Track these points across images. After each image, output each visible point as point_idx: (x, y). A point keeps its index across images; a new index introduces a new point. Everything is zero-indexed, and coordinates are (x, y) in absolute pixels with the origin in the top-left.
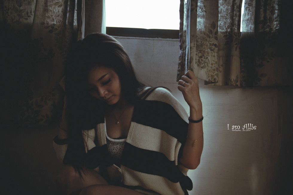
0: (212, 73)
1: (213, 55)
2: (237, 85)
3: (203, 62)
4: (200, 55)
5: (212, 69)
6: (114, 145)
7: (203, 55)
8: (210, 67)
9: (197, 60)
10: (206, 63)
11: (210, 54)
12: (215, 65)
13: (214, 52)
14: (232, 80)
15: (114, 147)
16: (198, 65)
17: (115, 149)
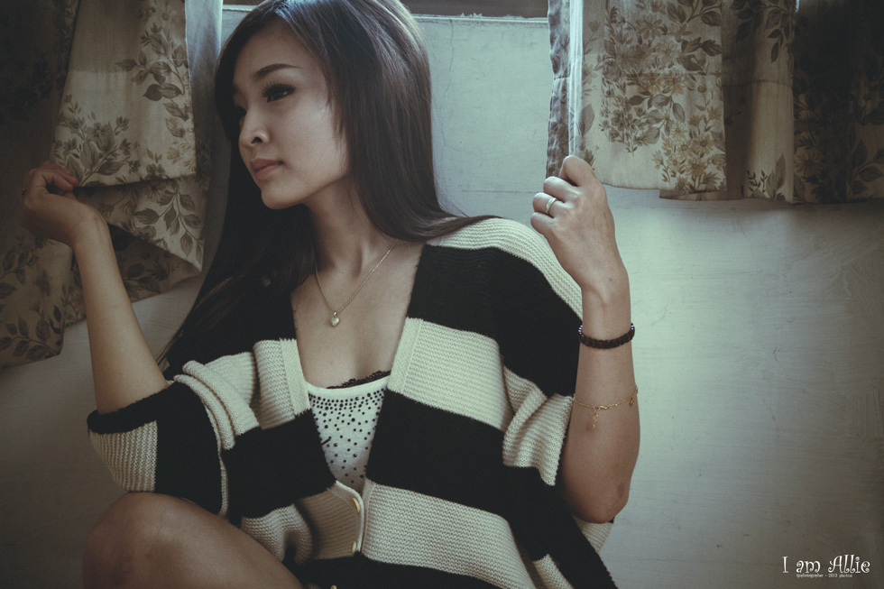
0: (694, 155)
1: (698, 83)
2: (781, 198)
3: (643, 121)
4: (631, 91)
5: (695, 142)
6: (328, 412)
7: (647, 93)
8: (687, 135)
9: (611, 116)
10: (658, 120)
11: (683, 85)
12: (709, 125)
13: (703, 74)
14: (758, 178)
15: (327, 418)
16: (613, 136)
17: (331, 425)
